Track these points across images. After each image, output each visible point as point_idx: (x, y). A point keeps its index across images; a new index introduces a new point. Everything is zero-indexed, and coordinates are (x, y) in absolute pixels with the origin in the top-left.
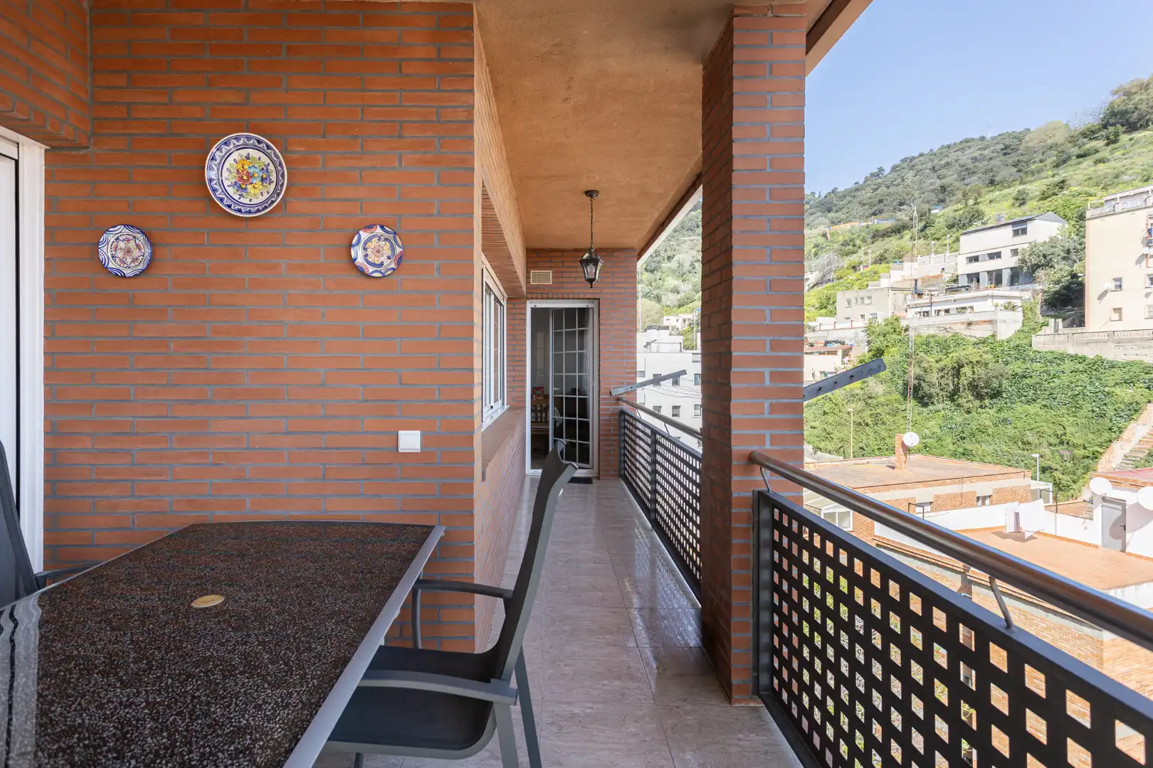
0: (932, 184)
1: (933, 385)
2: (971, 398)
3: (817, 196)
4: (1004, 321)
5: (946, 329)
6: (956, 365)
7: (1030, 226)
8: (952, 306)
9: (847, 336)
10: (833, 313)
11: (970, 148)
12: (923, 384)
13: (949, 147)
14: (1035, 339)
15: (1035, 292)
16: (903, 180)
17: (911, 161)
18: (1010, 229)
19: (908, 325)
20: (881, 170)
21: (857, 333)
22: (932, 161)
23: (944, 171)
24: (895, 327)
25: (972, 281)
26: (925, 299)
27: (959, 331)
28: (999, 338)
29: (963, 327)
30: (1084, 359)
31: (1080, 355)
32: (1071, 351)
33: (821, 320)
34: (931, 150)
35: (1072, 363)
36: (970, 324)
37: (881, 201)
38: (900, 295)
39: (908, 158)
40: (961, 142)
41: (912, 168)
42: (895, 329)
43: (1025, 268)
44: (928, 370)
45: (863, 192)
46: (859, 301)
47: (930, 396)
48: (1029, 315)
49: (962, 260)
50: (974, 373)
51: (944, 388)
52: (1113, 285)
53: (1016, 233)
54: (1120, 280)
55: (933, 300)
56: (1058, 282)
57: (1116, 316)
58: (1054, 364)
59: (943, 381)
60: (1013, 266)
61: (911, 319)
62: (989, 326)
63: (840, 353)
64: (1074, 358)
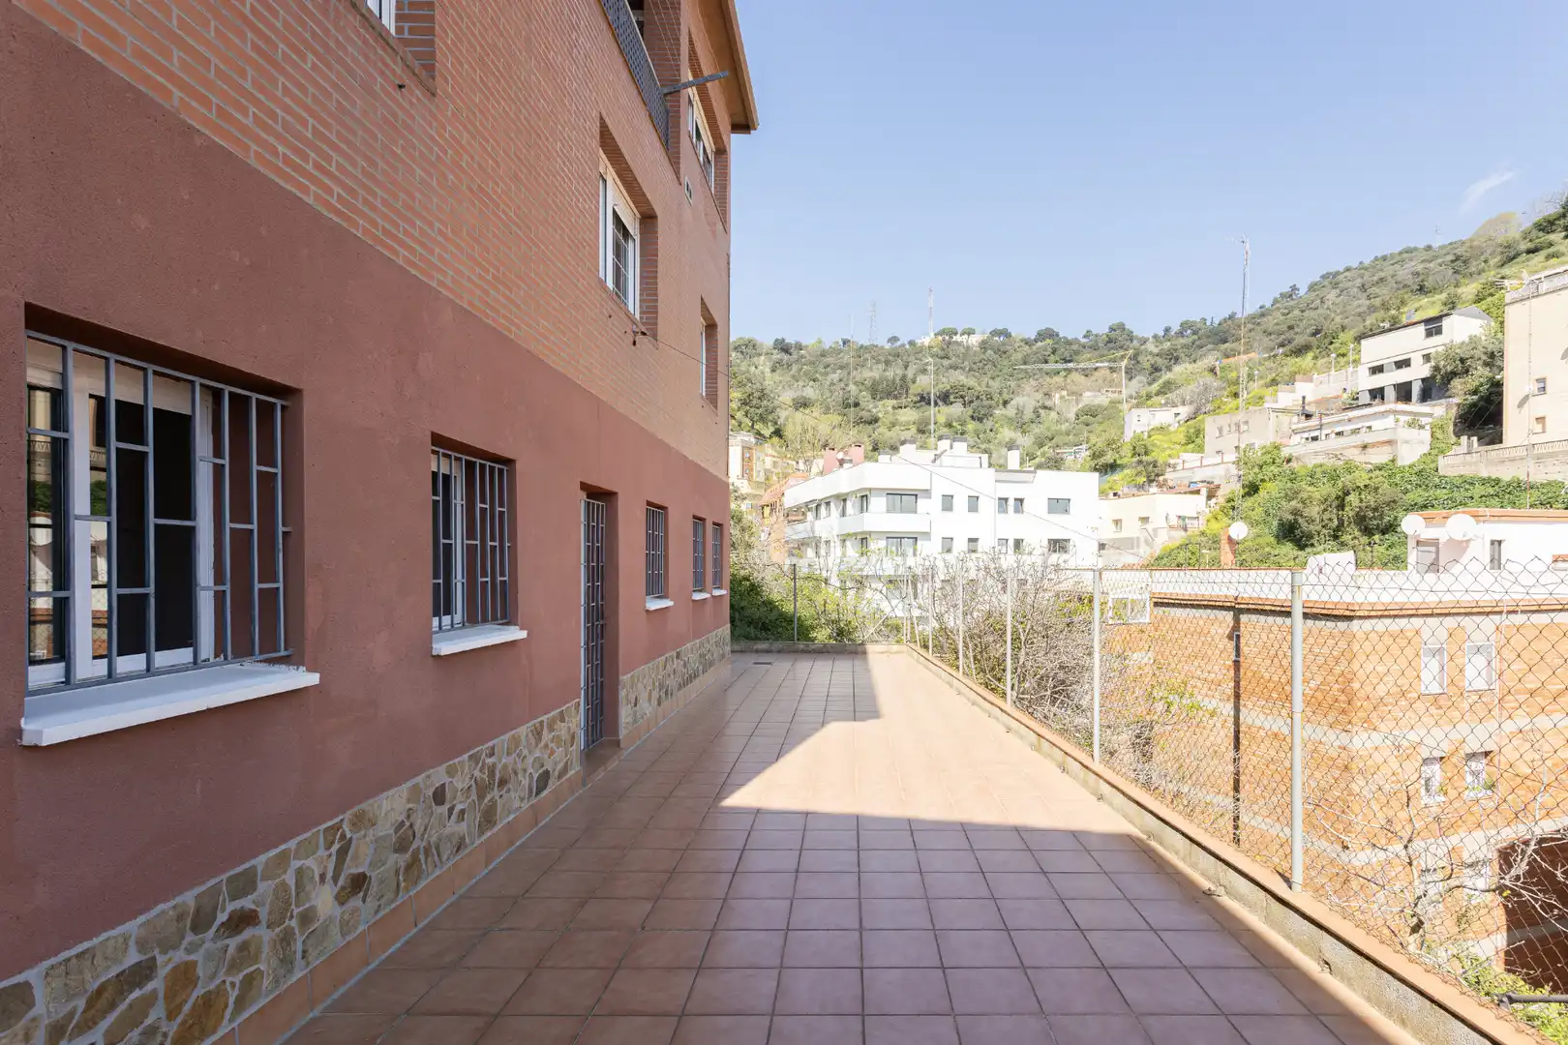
0: (1359, 306)
1: (1313, 521)
2: (1357, 533)
3: (1208, 323)
4: (1407, 442)
5: (1336, 456)
6: (1340, 493)
7: (1446, 323)
8: (1348, 428)
9: (1216, 474)
10: (1200, 449)
11: (1411, 260)
12: (1300, 520)
13: (1384, 258)
14: (1442, 462)
15: (1448, 407)
16: (1322, 302)
17: (1334, 277)
18: (1422, 328)
19: (1291, 454)
20: (1294, 288)
21: (1228, 470)
22: (1362, 277)
23: (1375, 290)
24: (1273, 456)
25: (1375, 397)
26: (1314, 422)
27: (1351, 458)
28: (1399, 463)
29: (1357, 451)
30: (1497, 481)
31: (1493, 477)
32: (1484, 474)
33: (1185, 456)
34: (1361, 263)
35: (1483, 487)
36: (1365, 447)
37: (1291, 328)
38: (1285, 418)
39: (1331, 274)
40: (1400, 253)
41: (1335, 285)
42: (1274, 459)
43: (1439, 377)
44: (1308, 501)
45: (1270, 318)
46: (1234, 428)
47: (1310, 536)
48: (1439, 434)
49: (1363, 371)
50: (1361, 501)
51: (1327, 525)
52: (1536, 388)
53: (1429, 334)
54: (1542, 380)
55: (1324, 421)
56: (1475, 392)
57: (1538, 428)
58: (1462, 490)
59: (1326, 516)
60: (1423, 376)
61: (1295, 446)
62: (1387, 449)
63: (1204, 492)
64: (1484, 481)
